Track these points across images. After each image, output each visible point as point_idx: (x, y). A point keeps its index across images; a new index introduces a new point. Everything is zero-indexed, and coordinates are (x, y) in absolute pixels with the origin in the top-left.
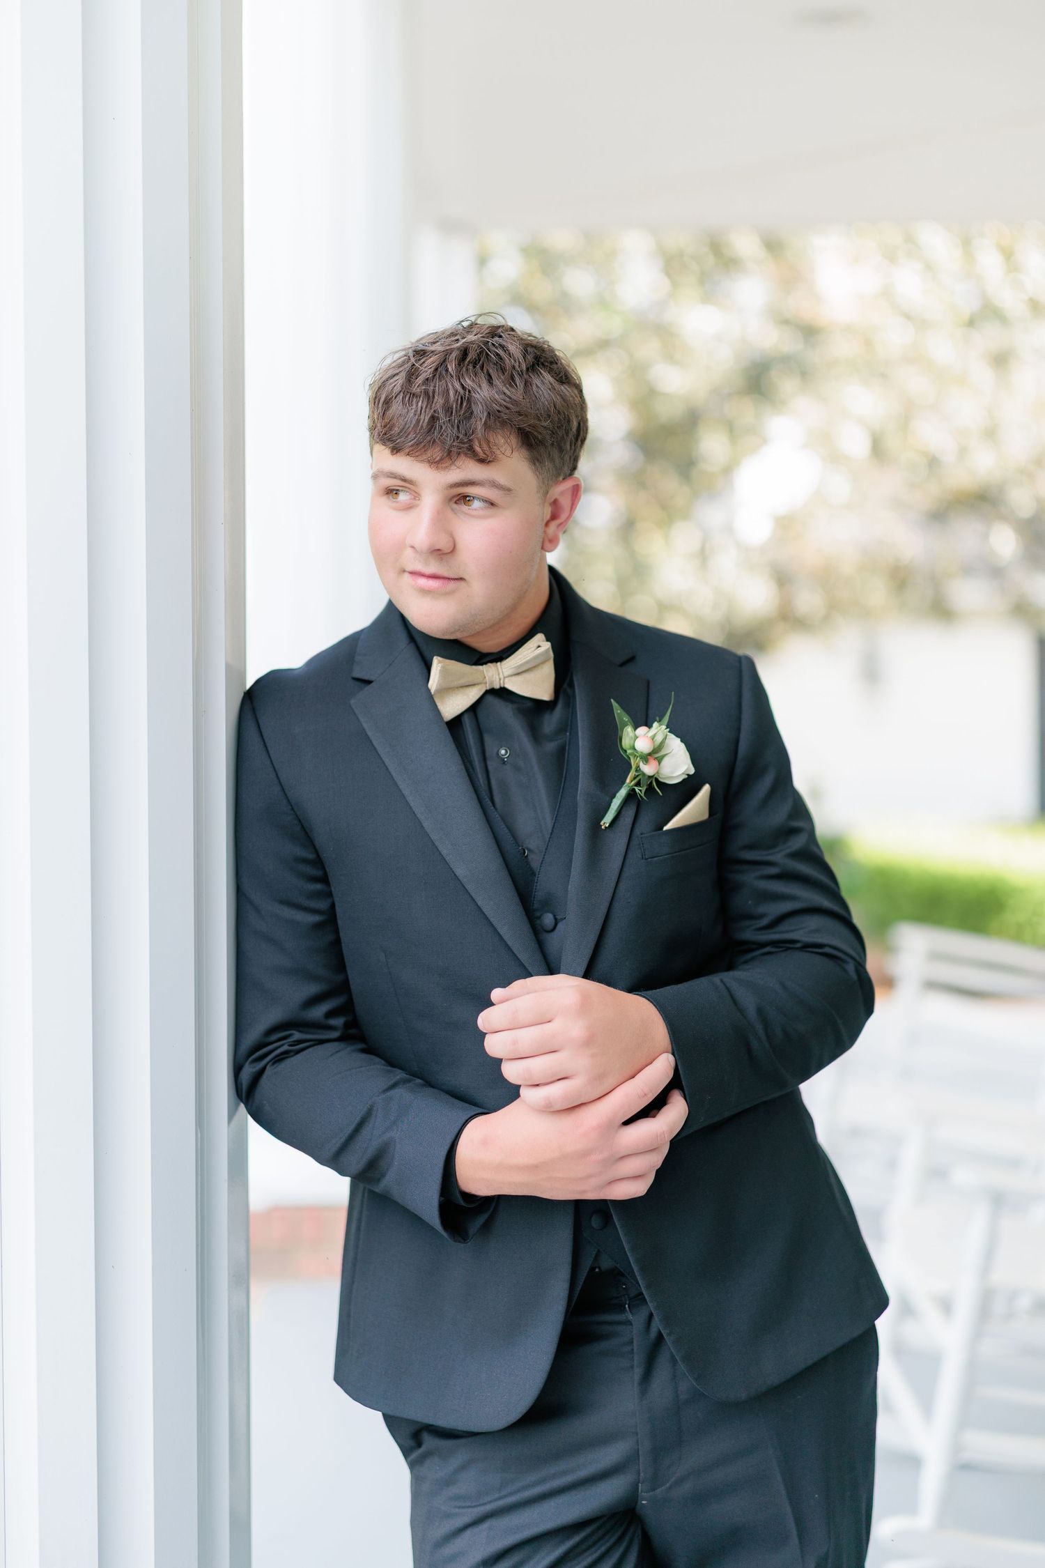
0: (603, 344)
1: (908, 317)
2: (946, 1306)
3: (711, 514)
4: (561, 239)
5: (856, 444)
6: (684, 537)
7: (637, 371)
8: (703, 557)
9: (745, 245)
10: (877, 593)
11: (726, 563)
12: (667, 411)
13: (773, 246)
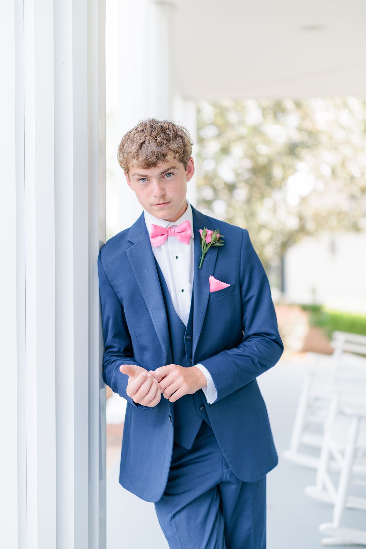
0: (241, 138)
1: (344, 128)
2: (343, 454)
3: (277, 195)
4: (226, 103)
5: (326, 171)
6: (268, 203)
7: (252, 147)
8: (274, 210)
9: (289, 105)
10: (333, 221)
11: (282, 212)
12: (262, 161)
13: (298, 105)
